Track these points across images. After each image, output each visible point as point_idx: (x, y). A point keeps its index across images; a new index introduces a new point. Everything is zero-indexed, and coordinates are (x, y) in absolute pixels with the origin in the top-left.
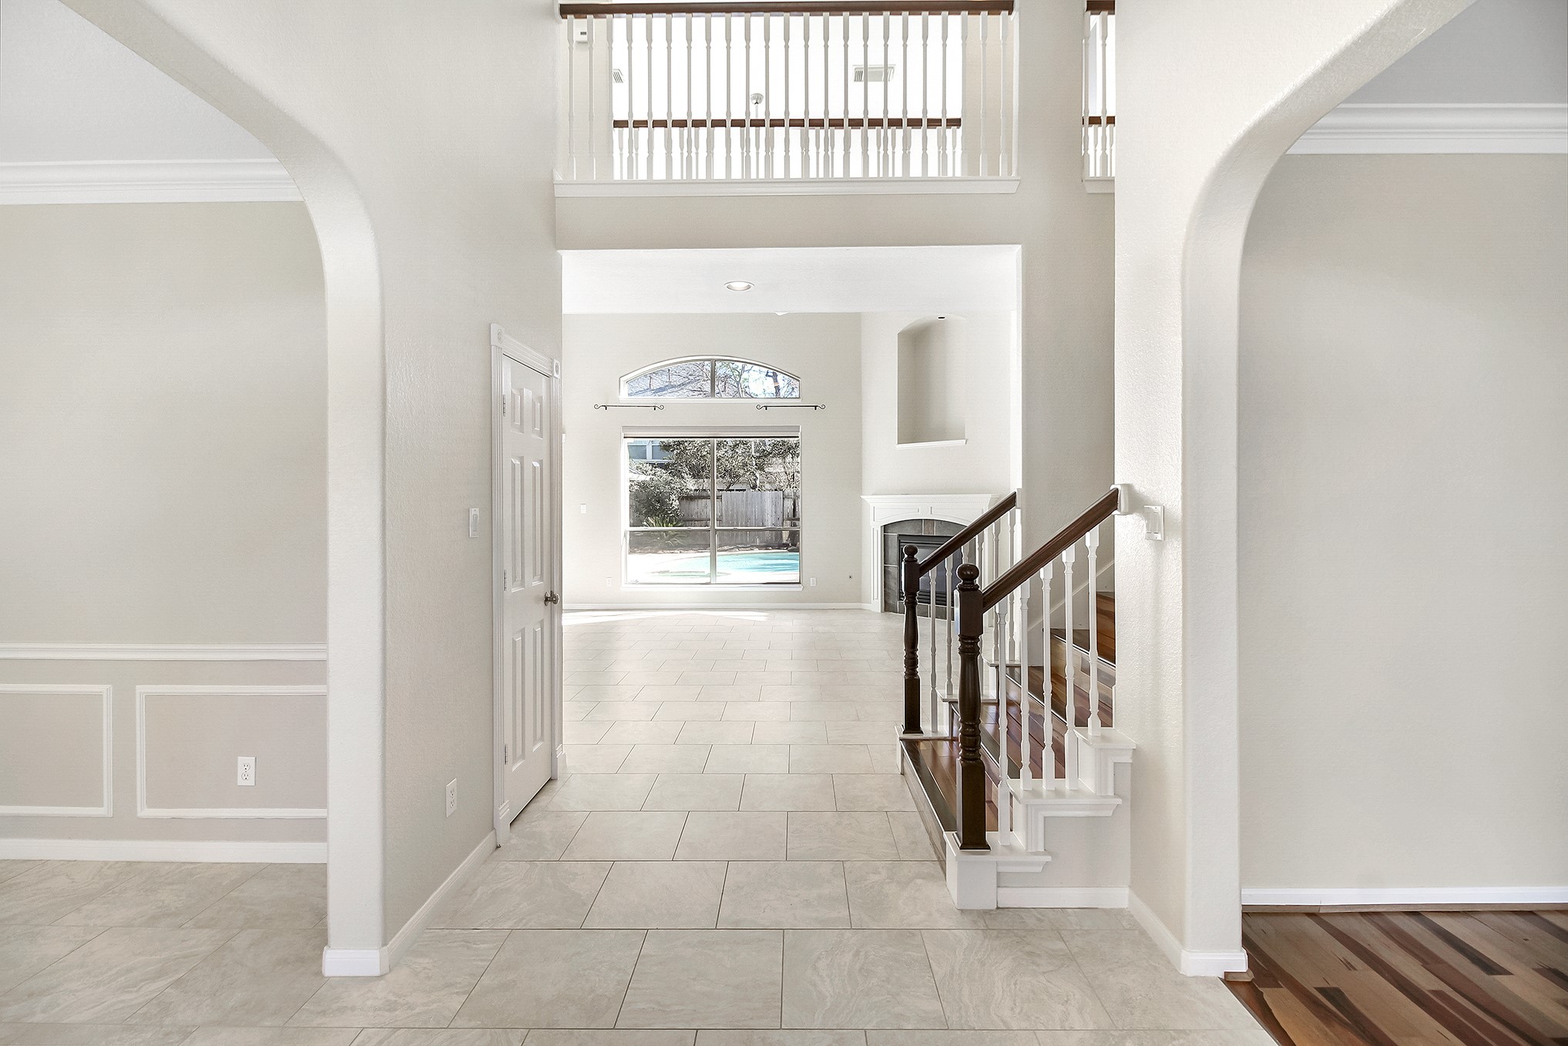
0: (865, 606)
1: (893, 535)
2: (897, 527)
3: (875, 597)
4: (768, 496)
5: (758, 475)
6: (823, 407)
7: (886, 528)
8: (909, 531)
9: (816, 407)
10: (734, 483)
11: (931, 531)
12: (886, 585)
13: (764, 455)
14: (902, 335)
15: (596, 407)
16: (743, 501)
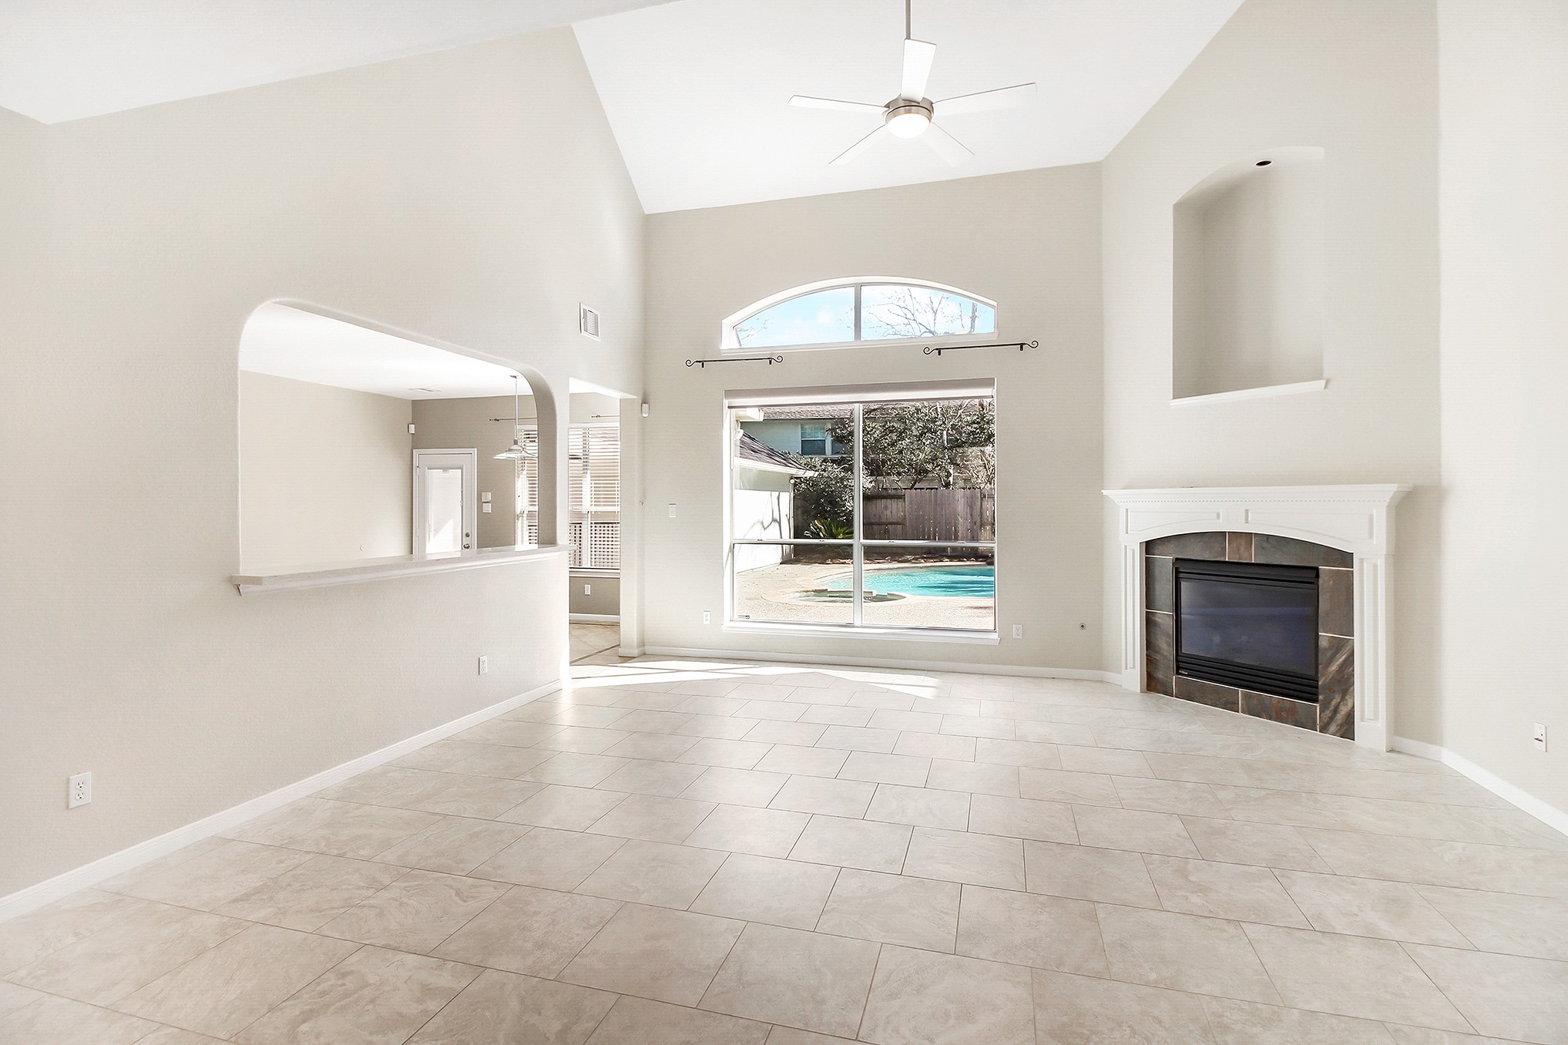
0: (1110, 676)
1: (1165, 560)
2: (1171, 546)
3: (1130, 664)
4: (960, 494)
5: (951, 471)
6: (1035, 345)
7: (1149, 546)
8: (1196, 552)
9: (1022, 345)
10: (921, 480)
11: (1246, 555)
12: (1150, 645)
13: (956, 444)
14: (1180, 208)
15: (689, 364)
16: (930, 501)
